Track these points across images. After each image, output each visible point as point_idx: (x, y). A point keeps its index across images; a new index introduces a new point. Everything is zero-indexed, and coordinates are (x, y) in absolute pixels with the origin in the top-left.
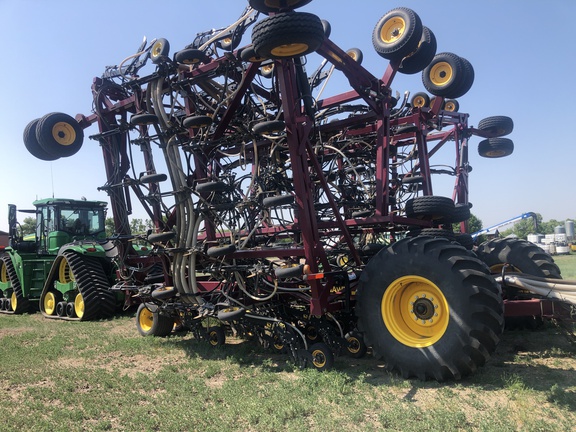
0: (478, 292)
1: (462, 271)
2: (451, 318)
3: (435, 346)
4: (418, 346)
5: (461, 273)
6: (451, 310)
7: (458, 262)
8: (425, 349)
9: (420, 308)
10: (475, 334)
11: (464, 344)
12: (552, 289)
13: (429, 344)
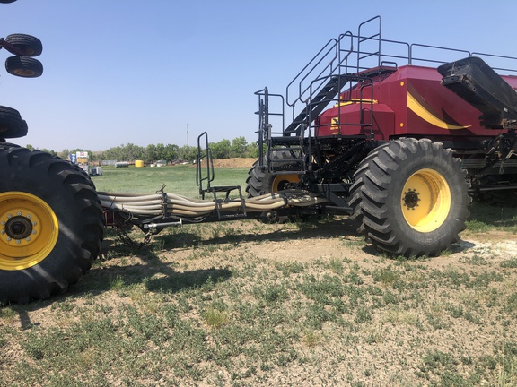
0: (90, 205)
1: (74, 185)
2: (61, 233)
3: (41, 264)
4: (20, 268)
5: (73, 188)
6: (62, 225)
7: (70, 176)
8: (30, 269)
9: (16, 227)
10: (85, 246)
11: (75, 257)
12: (114, 201)
13: (33, 263)
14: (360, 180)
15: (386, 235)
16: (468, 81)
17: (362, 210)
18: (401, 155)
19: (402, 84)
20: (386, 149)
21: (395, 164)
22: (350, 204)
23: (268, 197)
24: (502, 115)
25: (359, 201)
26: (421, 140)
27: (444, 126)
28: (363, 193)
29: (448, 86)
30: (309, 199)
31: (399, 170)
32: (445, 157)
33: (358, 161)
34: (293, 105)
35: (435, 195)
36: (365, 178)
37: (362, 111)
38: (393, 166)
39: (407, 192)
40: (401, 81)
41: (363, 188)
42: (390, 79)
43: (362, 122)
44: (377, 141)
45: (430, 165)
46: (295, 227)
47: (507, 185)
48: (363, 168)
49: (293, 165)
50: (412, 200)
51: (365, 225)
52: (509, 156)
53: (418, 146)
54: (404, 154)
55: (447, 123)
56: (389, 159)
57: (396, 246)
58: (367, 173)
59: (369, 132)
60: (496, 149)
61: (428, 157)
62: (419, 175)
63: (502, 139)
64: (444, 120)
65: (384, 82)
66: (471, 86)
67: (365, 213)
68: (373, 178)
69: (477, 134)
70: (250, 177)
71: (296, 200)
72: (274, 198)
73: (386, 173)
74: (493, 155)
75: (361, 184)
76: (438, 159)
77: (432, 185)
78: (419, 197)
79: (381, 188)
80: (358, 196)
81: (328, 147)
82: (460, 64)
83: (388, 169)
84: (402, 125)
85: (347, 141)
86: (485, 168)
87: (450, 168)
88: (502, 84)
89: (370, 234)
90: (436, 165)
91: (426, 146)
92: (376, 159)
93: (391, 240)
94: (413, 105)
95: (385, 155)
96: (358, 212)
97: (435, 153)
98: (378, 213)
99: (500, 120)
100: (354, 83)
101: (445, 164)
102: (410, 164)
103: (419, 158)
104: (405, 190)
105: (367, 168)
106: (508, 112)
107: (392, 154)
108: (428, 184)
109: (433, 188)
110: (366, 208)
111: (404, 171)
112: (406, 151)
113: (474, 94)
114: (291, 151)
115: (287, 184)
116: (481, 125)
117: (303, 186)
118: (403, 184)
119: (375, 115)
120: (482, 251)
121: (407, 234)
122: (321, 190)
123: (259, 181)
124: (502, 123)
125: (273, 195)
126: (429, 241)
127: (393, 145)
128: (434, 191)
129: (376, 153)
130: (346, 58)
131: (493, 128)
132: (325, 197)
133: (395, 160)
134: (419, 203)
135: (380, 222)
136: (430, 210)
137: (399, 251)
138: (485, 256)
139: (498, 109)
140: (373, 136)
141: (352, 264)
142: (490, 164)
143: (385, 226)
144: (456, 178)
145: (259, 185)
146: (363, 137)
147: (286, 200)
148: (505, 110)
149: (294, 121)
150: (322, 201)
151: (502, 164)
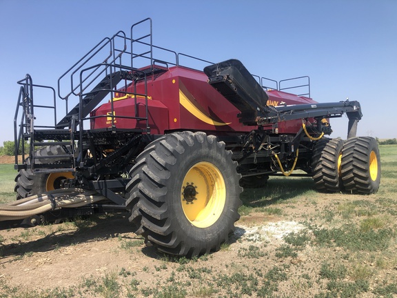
14: (137, 177)
15: (166, 238)
16: (230, 81)
17: (140, 210)
18: (179, 148)
19: (174, 81)
20: (163, 142)
21: (173, 158)
22: (127, 204)
23: (33, 200)
24: (256, 113)
25: (136, 200)
26: (196, 133)
27: (211, 122)
28: (140, 191)
29: (214, 85)
30: (83, 198)
31: (178, 164)
32: (219, 149)
33: (134, 156)
34: (66, 98)
35: (211, 188)
36: (142, 174)
37: (137, 106)
38: (171, 160)
39: (186, 186)
40: (172, 79)
41: (140, 185)
42: (162, 77)
43: (137, 115)
44: (153, 135)
45: (207, 158)
46: (72, 227)
47: (256, 171)
48: (139, 163)
49: (62, 161)
50: (190, 194)
51: (144, 228)
52: (260, 148)
53: (195, 139)
54: (182, 147)
55: (213, 119)
56: (166, 153)
57: (178, 248)
58: (145, 168)
59: (145, 126)
60: (251, 143)
61: (204, 151)
62: (196, 168)
63: (255, 134)
64: (210, 118)
65: (157, 79)
66: (233, 86)
67: (143, 214)
68: (151, 174)
69: (236, 130)
70: (19, 176)
71: (67, 202)
72: (41, 200)
73: (165, 168)
74: (247, 147)
75: (138, 181)
76: (214, 152)
77: (208, 177)
78: (196, 190)
79: (160, 186)
80: (135, 194)
81: (103, 141)
82: (223, 65)
83: (166, 164)
84: (175, 120)
85: (122, 135)
86: (242, 159)
87: (223, 160)
88: (256, 85)
89: (149, 237)
90: (212, 157)
91: (202, 139)
92: (153, 153)
93: (172, 242)
94: (184, 101)
95: (163, 149)
96: (136, 213)
97: (210, 146)
98: (157, 213)
99: (255, 118)
100: (129, 82)
101: (219, 156)
102: (189, 157)
103: (195, 152)
104: (184, 185)
105: (144, 163)
106: (261, 111)
107: (170, 148)
108: (204, 176)
109: (209, 180)
110: (144, 208)
111: (183, 164)
112: (183, 143)
113: (235, 93)
114: (64, 145)
115: (63, 181)
116: (240, 122)
117: (77, 184)
118: (182, 179)
119: (150, 110)
120: (254, 238)
121: (189, 232)
122: (96, 187)
123: (29, 179)
124: (257, 120)
125: (40, 196)
126: (209, 236)
127: (169, 138)
128: (210, 183)
129: (153, 146)
130: (120, 56)
131: (249, 125)
132: (101, 195)
133: (173, 154)
134: (197, 196)
135: (160, 223)
136: (207, 202)
137: (182, 252)
138: (258, 244)
139: (253, 108)
140: (149, 130)
141: (130, 278)
142: (246, 155)
143: (165, 228)
144: (229, 170)
145: (30, 183)
146: (139, 131)
147: (54, 202)
148: (258, 109)
149: (67, 114)
150: (98, 199)
151: (255, 156)
